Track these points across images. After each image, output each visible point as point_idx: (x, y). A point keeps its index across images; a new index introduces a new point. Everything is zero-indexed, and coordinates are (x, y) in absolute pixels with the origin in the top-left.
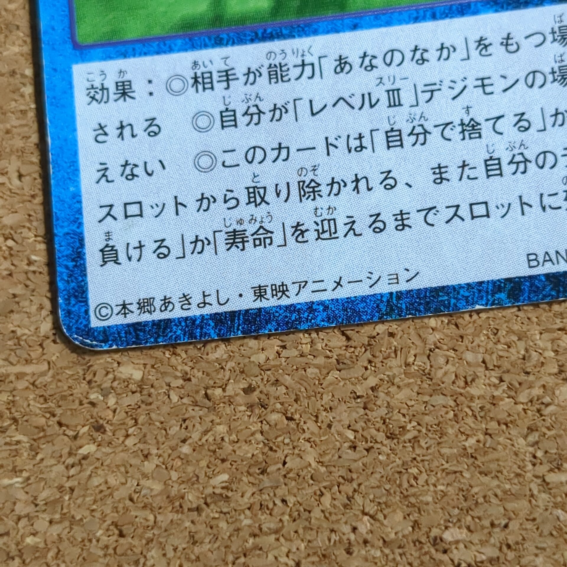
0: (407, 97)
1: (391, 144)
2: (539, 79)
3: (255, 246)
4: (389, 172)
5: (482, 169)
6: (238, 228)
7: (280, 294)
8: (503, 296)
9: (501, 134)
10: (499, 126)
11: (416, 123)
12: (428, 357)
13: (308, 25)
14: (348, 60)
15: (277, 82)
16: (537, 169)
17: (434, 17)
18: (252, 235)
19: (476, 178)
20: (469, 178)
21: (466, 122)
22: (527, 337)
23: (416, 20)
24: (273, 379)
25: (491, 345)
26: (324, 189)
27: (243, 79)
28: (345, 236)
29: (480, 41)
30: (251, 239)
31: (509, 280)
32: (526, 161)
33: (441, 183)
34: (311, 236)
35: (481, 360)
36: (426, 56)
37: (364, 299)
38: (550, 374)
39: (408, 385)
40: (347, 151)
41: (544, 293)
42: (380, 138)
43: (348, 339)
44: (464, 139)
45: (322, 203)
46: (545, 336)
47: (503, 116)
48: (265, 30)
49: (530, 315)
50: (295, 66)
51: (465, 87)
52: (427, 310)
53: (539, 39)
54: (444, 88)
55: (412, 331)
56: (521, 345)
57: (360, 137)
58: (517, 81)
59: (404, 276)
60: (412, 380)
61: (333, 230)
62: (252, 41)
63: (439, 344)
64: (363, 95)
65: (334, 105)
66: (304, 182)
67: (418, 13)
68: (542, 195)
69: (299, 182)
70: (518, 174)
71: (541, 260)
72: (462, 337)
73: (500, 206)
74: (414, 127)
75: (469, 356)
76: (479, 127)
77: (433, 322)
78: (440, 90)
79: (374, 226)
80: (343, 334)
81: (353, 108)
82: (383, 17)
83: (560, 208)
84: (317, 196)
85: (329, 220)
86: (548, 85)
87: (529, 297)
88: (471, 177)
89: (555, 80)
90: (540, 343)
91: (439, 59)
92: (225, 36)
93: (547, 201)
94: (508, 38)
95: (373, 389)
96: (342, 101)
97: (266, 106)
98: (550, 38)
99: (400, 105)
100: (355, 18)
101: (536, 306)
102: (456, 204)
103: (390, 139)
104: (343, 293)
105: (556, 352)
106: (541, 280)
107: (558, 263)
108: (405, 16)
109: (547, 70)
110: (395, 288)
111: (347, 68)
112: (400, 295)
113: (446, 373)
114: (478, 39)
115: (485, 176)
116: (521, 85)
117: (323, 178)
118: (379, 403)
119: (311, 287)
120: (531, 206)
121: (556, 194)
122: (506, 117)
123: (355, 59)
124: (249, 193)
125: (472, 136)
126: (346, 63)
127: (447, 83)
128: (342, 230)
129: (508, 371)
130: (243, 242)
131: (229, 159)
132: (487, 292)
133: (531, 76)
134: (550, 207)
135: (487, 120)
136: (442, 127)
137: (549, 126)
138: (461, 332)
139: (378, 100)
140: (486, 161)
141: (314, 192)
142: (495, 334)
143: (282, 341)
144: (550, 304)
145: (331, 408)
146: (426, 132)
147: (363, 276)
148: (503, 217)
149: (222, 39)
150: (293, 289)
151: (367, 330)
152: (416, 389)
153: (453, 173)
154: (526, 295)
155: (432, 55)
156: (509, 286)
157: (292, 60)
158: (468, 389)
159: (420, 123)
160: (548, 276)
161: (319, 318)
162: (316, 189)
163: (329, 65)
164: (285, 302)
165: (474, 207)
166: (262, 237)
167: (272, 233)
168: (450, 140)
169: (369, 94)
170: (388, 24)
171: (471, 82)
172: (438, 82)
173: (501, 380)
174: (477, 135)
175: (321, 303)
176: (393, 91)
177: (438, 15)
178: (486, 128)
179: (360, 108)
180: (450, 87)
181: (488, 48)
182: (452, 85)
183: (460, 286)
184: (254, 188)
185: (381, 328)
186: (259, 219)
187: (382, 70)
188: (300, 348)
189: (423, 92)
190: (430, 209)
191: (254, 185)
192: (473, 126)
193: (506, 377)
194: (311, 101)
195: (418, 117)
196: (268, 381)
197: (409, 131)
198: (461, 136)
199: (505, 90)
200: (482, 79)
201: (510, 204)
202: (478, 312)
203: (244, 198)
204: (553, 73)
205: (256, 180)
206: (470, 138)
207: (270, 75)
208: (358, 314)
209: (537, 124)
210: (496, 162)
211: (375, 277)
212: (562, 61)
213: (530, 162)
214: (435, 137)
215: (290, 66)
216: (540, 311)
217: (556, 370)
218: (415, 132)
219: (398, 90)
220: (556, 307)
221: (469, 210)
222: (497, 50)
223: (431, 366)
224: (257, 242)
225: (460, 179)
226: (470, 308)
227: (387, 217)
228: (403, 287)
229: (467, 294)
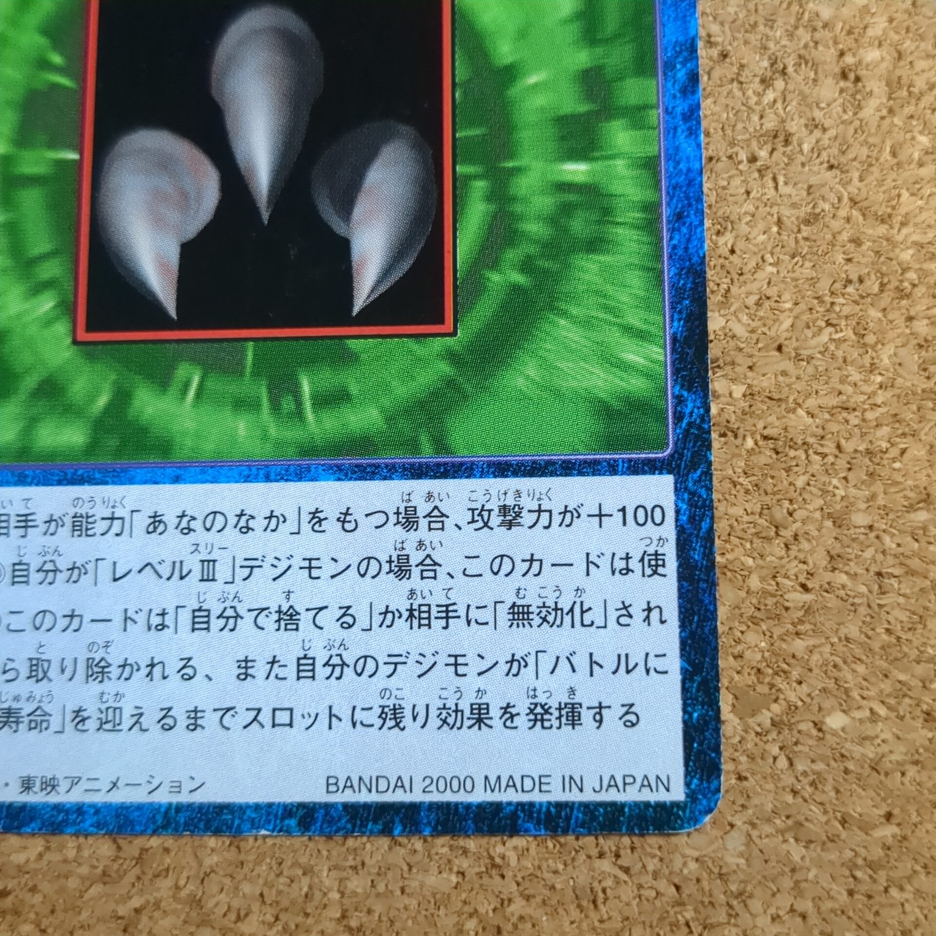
0: (223, 572)
1: (197, 626)
2: (374, 567)
3: (30, 729)
4: (189, 659)
5: (293, 668)
6: (15, 705)
7: (49, 789)
8: (293, 822)
9: (321, 628)
10: (321, 619)
11: (228, 604)
12: (203, 881)
13: (124, 470)
14: (164, 518)
15: (80, 536)
16: (355, 676)
17: (268, 479)
18: (29, 715)
19: (285, 679)
20: (277, 677)
21: (284, 609)
22: (314, 872)
23: (247, 479)
24: (31, 884)
25: (272, 876)
26: (114, 671)
27: (43, 527)
28: (130, 729)
29: (314, 514)
30: (26, 720)
31: (302, 805)
32: (344, 664)
33: (244, 679)
34: (92, 725)
35: (259, 892)
36: (251, 524)
37: (140, 807)
38: (331, 919)
39: (175, 911)
40: (146, 628)
41: (339, 824)
42: (185, 617)
43: (119, 848)
44: (278, 630)
45: (110, 687)
46: (333, 874)
47: (326, 607)
48: (76, 471)
49: (320, 847)
50: (103, 519)
51: (290, 567)
52: (207, 828)
53: (380, 519)
54: (266, 565)
55: (188, 849)
56: (305, 882)
57: (163, 614)
58: (349, 566)
59: (187, 786)
60: (179, 907)
61: (117, 722)
62: (60, 483)
63: (215, 868)
64: (174, 563)
65: (140, 571)
66: (93, 659)
67: (250, 470)
68: (354, 708)
69: (88, 659)
70: (333, 678)
71: (341, 785)
72: (242, 863)
73: (306, 716)
74: (225, 609)
75: (246, 888)
76: (298, 617)
77: (212, 842)
78: (260, 566)
79: (163, 722)
80: (115, 841)
81: (161, 577)
82: (210, 471)
83: (372, 725)
84: (106, 679)
85: (115, 709)
86: (383, 575)
87: (321, 827)
88: (279, 676)
89: (391, 571)
90: (327, 883)
91: (265, 530)
92: (29, 473)
93: (359, 716)
94: (346, 514)
95: (137, 911)
96: (149, 567)
97: (63, 563)
98: (393, 519)
99: (213, 580)
100: (179, 468)
101: (329, 837)
102: (257, 706)
103: (197, 620)
104: (118, 797)
105: (342, 894)
106: (336, 809)
107: (360, 791)
108: (235, 472)
109: (384, 558)
110: (175, 799)
111: (161, 528)
112: (179, 808)
113: (217, 905)
114: (313, 510)
115: (295, 677)
116: (352, 572)
117: (115, 658)
118: (140, 927)
119: (84, 785)
120: (340, 720)
121: (371, 708)
122: (329, 609)
123: (171, 519)
124: (32, 666)
125: (289, 627)
126: (160, 522)
127: (270, 560)
128: (127, 722)
129: (286, 910)
130: (17, 723)
131: (16, 622)
132: (276, 816)
133: (365, 562)
134: (362, 723)
135: (307, 610)
136: (256, 612)
137: (375, 626)
138: (242, 857)
139: (190, 572)
140: (299, 659)
141: (102, 673)
142: (280, 864)
143: (48, 842)
144: (345, 838)
145: (89, 926)
146: (237, 616)
147: (143, 780)
148: (307, 729)
149: (26, 476)
150: (63, 786)
151: (140, 842)
152: (183, 917)
153: (260, 669)
154: (318, 824)
155: (258, 524)
156: (301, 812)
157: (102, 511)
158: (239, 924)
159: (233, 604)
160: (346, 806)
161: (88, 822)
162: (106, 670)
163: (142, 521)
164: (54, 799)
165: (277, 713)
166: (39, 719)
167: (50, 715)
168: (262, 629)
169: (181, 562)
170: (215, 481)
171: (297, 562)
172: (260, 558)
173: (277, 919)
174: (294, 627)
175: (92, 806)
176: (209, 561)
177: (272, 476)
178: (305, 619)
179: (168, 579)
180: (272, 565)
181: (323, 522)
182: (275, 562)
183: (248, 806)
184: (38, 659)
185: (155, 842)
186: (38, 698)
187: (200, 536)
188: (64, 851)
189: (241, 567)
190: (228, 710)
191: (38, 656)
192: (291, 615)
193: (283, 917)
194: (115, 563)
195: (231, 597)
196: (26, 884)
197: (219, 613)
198: (276, 626)
199: (333, 577)
200: (310, 560)
201: (317, 715)
202: (265, 837)
203: (24, 671)
204: (390, 562)
205: (41, 650)
206: (286, 630)
207: (74, 526)
208: (132, 823)
209: (363, 621)
210: (311, 661)
211: (155, 783)
212: (403, 548)
213: (348, 666)
214: (246, 624)
215: (98, 517)
216: (332, 844)
217: (338, 915)
218: (225, 614)
219: (214, 561)
220: (350, 842)
221: (271, 715)
222: (332, 526)
223: (204, 893)
224: (33, 725)
225: (267, 678)
226: (254, 832)
227: (180, 714)
228: (184, 798)
229: (253, 815)
